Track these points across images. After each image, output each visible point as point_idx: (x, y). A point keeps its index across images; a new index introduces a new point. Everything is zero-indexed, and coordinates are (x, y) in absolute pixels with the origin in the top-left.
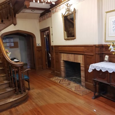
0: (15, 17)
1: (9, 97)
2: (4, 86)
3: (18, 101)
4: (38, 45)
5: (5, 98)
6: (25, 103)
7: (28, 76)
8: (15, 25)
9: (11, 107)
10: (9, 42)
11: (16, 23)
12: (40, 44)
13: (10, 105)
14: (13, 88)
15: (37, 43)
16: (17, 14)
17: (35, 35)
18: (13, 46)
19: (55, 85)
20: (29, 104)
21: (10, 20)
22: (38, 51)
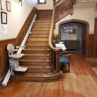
0: (72, 7)
1: (46, 73)
2: (46, 64)
3: (50, 78)
4: (91, 33)
5: (43, 73)
6: (56, 82)
7: (69, 60)
8: (71, 14)
9: (45, 81)
10: (69, 29)
11: (72, 13)
12: (93, 32)
13: (44, 79)
14: (51, 67)
15: (90, 31)
16: (73, 5)
17: (89, 24)
18: (72, 32)
19: (92, 75)
20: (58, 84)
21: (68, 11)
22: (89, 39)
